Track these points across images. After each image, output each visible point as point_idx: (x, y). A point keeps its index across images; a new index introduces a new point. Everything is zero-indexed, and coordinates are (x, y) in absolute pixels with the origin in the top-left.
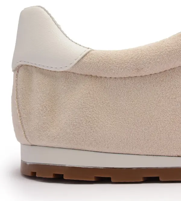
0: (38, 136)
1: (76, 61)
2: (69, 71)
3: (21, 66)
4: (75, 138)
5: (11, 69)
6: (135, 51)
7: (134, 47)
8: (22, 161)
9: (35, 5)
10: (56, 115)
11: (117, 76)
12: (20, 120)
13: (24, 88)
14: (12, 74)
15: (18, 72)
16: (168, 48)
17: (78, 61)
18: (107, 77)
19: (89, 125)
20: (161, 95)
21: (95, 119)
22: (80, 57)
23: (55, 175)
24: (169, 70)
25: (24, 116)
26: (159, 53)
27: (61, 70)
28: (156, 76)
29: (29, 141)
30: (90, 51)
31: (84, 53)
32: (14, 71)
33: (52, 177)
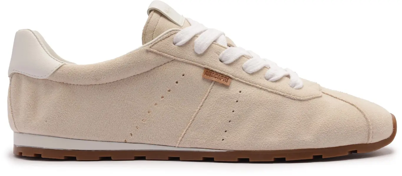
0: (24, 126)
1: (52, 72)
2: (48, 79)
3: (14, 74)
4: (50, 128)
5: (8, 75)
6: (95, 66)
7: (95, 63)
8: (14, 144)
9: (26, 29)
10: (37, 111)
11: (82, 84)
12: (12, 114)
13: (15, 90)
14: (8, 79)
15: (12, 78)
16: (119, 65)
17: (54, 73)
18: (75, 84)
19: (61, 119)
20: (114, 99)
21: (65, 115)
22: (55, 69)
23: (35, 155)
24: (120, 80)
25: (15, 111)
26: (112, 68)
27: (42, 78)
28: (110, 85)
29: (18, 129)
30: (64, 65)
31: (58, 67)
32: (9, 76)
33: (33, 156)
